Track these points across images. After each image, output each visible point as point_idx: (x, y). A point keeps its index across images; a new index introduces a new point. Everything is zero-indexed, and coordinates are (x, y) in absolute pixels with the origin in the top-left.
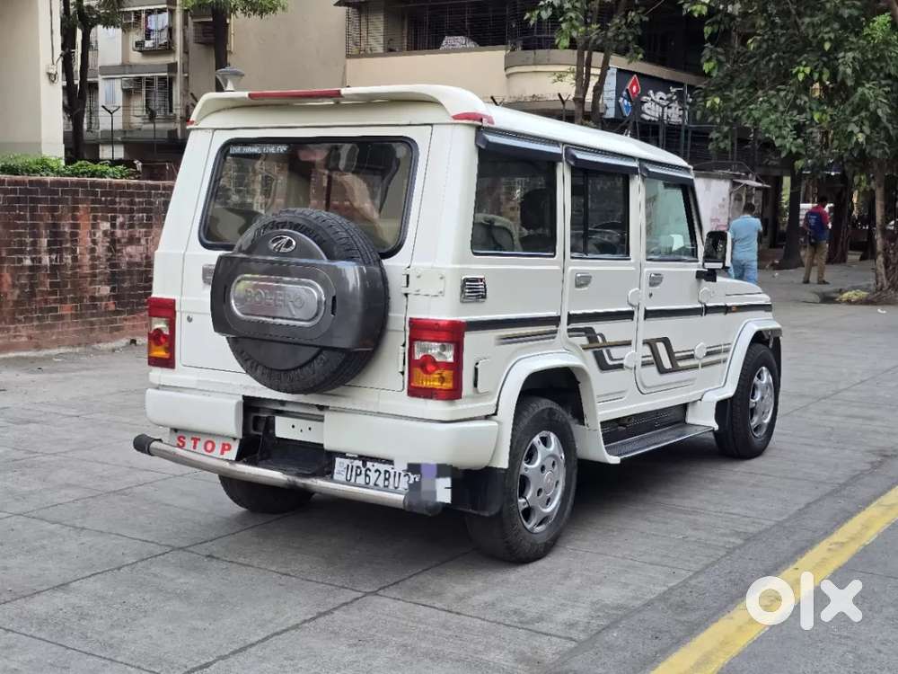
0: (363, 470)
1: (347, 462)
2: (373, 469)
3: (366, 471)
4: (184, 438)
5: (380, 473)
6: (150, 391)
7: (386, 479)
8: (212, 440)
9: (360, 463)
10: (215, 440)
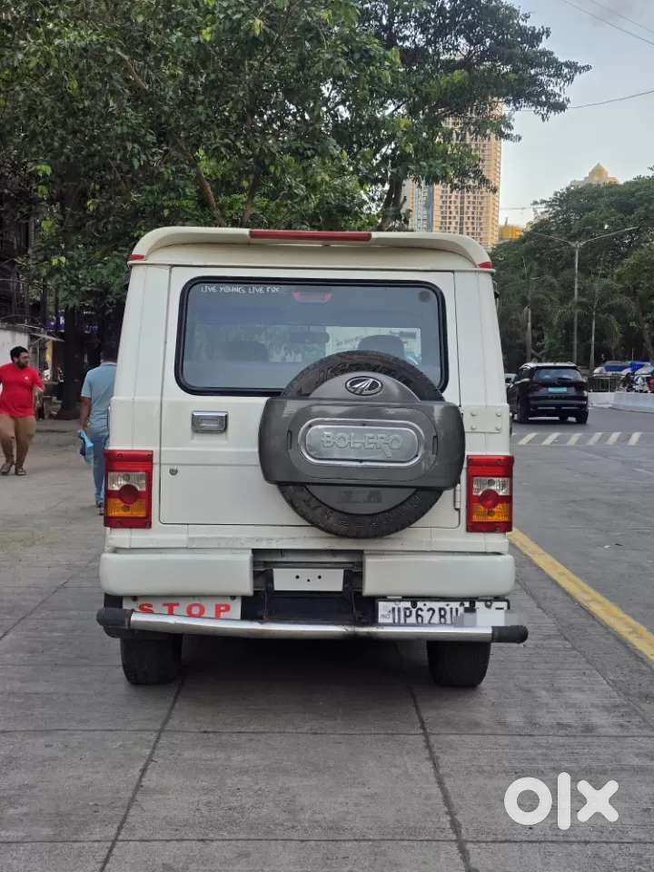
0: (414, 611)
1: (392, 605)
2: (425, 608)
3: (417, 612)
4: (150, 606)
5: (434, 611)
6: (107, 556)
7: (441, 616)
8: (198, 602)
9: (408, 604)
10: (203, 602)
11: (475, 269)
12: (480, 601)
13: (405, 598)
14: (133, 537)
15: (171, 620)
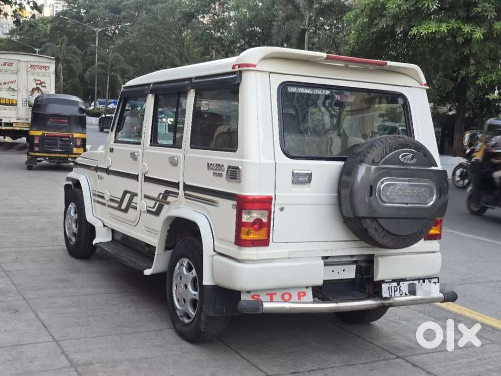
0: (398, 287)
1: (388, 285)
3: (400, 288)
4: (259, 296)
8: (288, 292)
9: (395, 284)
10: (291, 292)
11: (421, 86)
12: (426, 279)
13: (394, 281)
14: (259, 253)
15: (287, 305)
